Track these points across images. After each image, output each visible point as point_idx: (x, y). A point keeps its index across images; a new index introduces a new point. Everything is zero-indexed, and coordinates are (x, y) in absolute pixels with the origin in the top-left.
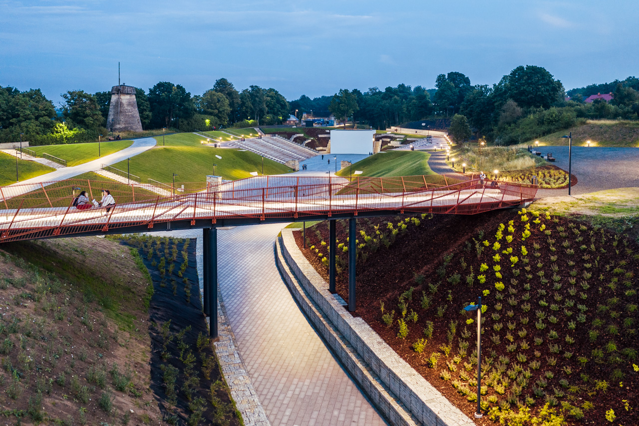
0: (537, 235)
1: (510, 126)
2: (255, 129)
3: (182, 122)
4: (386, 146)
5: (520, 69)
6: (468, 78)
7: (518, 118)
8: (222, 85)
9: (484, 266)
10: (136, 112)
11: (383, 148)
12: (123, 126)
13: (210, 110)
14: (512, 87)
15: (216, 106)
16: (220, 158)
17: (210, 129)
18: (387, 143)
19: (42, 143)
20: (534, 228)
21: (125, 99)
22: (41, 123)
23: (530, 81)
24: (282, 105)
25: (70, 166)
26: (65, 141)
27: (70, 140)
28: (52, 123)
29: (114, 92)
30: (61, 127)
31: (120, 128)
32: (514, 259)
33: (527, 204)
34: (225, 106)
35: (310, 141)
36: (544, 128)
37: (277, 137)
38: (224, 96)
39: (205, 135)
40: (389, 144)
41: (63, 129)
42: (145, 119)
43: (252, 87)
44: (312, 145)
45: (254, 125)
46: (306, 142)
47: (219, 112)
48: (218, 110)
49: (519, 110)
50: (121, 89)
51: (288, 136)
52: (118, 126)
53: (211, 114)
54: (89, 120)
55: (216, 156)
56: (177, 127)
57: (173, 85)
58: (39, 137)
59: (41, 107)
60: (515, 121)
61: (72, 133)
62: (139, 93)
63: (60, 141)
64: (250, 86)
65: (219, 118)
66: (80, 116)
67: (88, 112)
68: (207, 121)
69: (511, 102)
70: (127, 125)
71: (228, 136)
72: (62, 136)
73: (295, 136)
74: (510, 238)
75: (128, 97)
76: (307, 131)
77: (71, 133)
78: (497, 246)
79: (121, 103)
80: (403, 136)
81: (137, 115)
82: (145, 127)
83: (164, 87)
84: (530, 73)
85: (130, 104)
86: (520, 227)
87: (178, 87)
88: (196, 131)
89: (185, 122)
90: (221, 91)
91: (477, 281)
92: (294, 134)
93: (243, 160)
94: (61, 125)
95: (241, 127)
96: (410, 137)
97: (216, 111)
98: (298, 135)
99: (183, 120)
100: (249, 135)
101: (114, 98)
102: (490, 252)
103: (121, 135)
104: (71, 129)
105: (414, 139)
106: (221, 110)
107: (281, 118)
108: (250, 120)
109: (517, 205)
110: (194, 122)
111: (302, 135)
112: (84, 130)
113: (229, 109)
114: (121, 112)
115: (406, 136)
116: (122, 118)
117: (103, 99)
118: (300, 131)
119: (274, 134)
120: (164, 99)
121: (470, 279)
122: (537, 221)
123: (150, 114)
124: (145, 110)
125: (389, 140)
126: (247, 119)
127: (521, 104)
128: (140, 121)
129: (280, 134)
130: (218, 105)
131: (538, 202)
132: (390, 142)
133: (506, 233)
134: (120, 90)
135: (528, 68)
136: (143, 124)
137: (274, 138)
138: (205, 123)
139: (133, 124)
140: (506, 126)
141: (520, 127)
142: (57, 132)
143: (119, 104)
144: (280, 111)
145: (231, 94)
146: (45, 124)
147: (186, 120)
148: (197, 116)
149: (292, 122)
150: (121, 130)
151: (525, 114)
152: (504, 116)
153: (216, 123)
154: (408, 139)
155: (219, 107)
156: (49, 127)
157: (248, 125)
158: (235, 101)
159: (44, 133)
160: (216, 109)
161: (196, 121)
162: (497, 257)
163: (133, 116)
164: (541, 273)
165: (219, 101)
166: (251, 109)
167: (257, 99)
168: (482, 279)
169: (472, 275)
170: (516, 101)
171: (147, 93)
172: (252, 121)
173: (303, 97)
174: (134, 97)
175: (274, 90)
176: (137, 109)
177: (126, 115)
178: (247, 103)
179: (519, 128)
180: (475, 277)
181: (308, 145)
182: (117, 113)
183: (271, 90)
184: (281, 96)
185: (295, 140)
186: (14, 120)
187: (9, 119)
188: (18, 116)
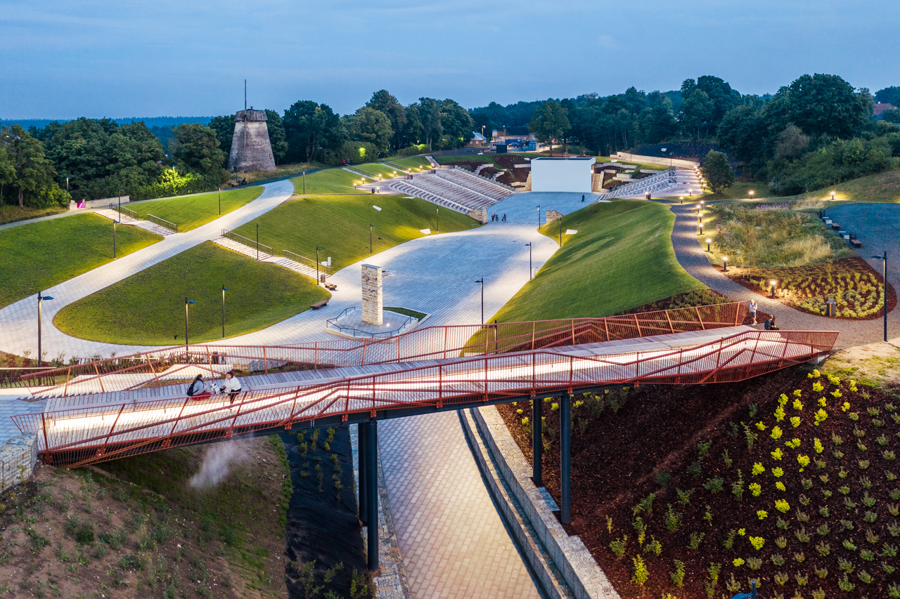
0: (838, 420)
1: (791, 162)
2: (427, 157)
3: (328, 153)
4: (610, 181)
5: (805, 79)
6: (727, 84)
7: (804, 151)
8: (382, 100)
9: (759, 468)
10: (266, 145)
11: (606, 183)
12: (251, 163)
13: (365, 134)
14: (794, 105)
15: (373, 129)
16: (379, 209)
17: (366, 160)
18: (611, 176)
19: (146, 197)
20: (833, 405)
21: (253, 127)
22: (145, 170)
23: (819, 97)
24: (463, 122)
25: (181, 231)
26: (175, 192)
27: (182, 190)
28: (159, 169)
29: (238, 119)
30: (170, 174)
31: (246, 167)
32: (804, 460)
33: (820, 359)
34: (385, 128)
35: (502, 173)
36: (843, 170)
37: (457, 170)
38: (385, 115)
39: (358, 171)
40: (614, 178)
41: (173, 176)
42: (279, 151)
43: (422, 99)
44: (505, 180)
45: (425, 151)
46: (498, 175)
47: (378, 136)
48: (376, 133)
49: (805, 139)
50: (248, 114)
51: (472, 167)
52: (243, 164)
53: (367, 139)
54: (206, 162)
55: (374, 207)
56: (322, 161)
57: (316, 105)
58: (142, 189)
59: (145, 147)
60: (797, 155)
61: (184, 180)
62: (271, 117)
63: (169, 193)
64: (420, 99)
65: (377, 144)
66: (194, 156)
67: (205, 151)
68: (362, 150)
69: (793, 130)
70: (255, 163)
71: (391, 171)
72: (171, 186)
73: (482, 167)
74: (796, 421)
75: (256, 125)
76: (497, 159)
77: (182, 181)
78: (777, 432)
79: (248, 133)
80: (634, 167)
81: (269, 148)
82: (279, 162)
83: (303, 108)
84: (821, 85)
85: (259, 134)
86: (811, 402)
87: (323, 107)
89: (333, 154)
90: (380, 108)
91: (748, 493)
92: (480, 164)
93: (411, 211)
94: (170, 171)
95: (408, 155)
96: (645, 167)
97: (374, 136)
98: (486, 166)
99: (330, 150)
100: (418, 167)
101: (239, 127)
102: (766, 443)
103: (248, 177)
104: (183, 175)
105: (650, 171)
106: (380, 133)
107: (462, 139)
108: (419, 144)
109: (806, 363)
110: (343, 153)
111: (491, 165)
112: (199, 176)
113: (391, 132)
114: (247, 145)
115: (639, 166)
116: (249, 153)
117: (224, 126)
118: (488, 159)
119: (452, 164)
120: (304, 124)
121: (738, 488)
122: (837, 394)
123: (286, 144)
124: (280, 139)
125: (614, 172)
126: (416, 144)
127: (807, 131)
128: (272, 156)
129: (461, 164)
130: (376, 128)
131: (838, 355)
132: (615, 175)
133: (790, 409)
134: (247, 116)
135: (817, 76)
136: (276, 157)
137: (453, 170)
138: (359, 153)
139: (263, 160)
140: (787, 162)
141: (807, 166)
142: (165, 181)
143: (244, 134)
144: (460, 130)
145: (393, 111)
146: (150, 171)
147: (334, 150)
148: (348, 144)
149: (477, 143)
150: (247, 170)
151: (813, 146)
152: (781, 149)
153: (374, 152)
154: (642, 171)
155: (378, 130)
156: (155, 174)
157: (417, 152)
158: (399, 120)
159: (149, 182)
160: (374, 132)
161: (346, 151)
162: (777, 454)
163: (263, 151)
164: (845, 490)
165: (377, 121)
166: (421, 129)
167: (429, 116)
168: (756, 488)
169: (741, 482)
170: (798, 124)
171: (282, 114)
172: (422, 145)
173: (493, 104)
174: (265, 124)
175: (452, 101)
176: (268, 141)
177: (254, 149)
178: (415, 123)
179: (805, 166)
180: (746, 487)
181: (500, 179)
182: (243, 147)
183: (448, 101)
184: (461, 108)
185: (482, 173)
186: (111, 167)
187: (104, 164)
188: (116, 160)
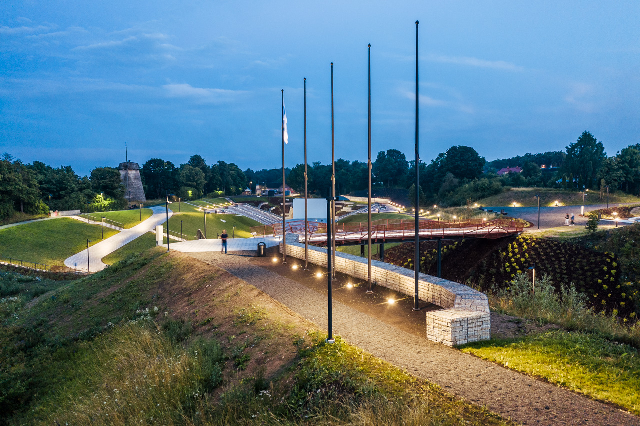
1: (450, 193)
2: (227, 199)
4: (339, 212)
5: (454, 148)
6: (404, 154)
7: (456, 187)
8: (197, 161)
10: (141, 185)
11: (337, 213)
12: (132, 196)
13: (189, 182)
14: (449, 163)
15: (194, 179)
16: (225, 221)
17: (193, 199)
18: (340, 209)
19: (89, 211)
21: (132, 174)
22: (85, 195)
23: (462, 158)
24: (242, 178)
25: (126, 228)
26: (104, 209)
27: (107, 208)
28: (93, 194)
29: (122, 168)
30: (100, 198)
31: (129, 199)
33: (519, 234)
34: (201, 179)
35: (274, 208)
36: (479, 194)
38: (201, 171)
39: (194, 204)
40: (342, 210)
41: (101, 200)
43: (219, 162)
44: (276, 212)
45: (222, 195)
46: (272, 209)
47: (198, 184)
48: (196, 182)
49: (456, 180)
50: (128, 165)
51: (256, 204)
52: (128, 197)
53: (192, 186)
55: (221, 220)
57: (165, 161)
60: (453, 189)
63: (100, 209)
64: (218, 162)
65: (198, 189)
66: (109, 188)
68: (190, 192)
69: (450, 175)
70: (134, 196)
71: (212, 205)
72: (101, 205)
73: (262, 205)
75: (134, 172)
77: (107, 203)
79: (129, 177)
80: (353, 203)
81: (142, 187)
82: (148, 197)
83: (156, 163)
84: (463, 151)
85: (136, 178)
87: (169, 163)
88: (186, 201)
90: (197, 166)
92: (261, 203)
93: (242, 223)
94: (100, 196)
95: (213, 197)
96: (359, 203)
97: (195, 183)
98: (264, 204)
101: (122, 173)
105: (363, 205)
106: (199, 182)
107: (241, 189)
108: (219, 190)
111: (267, 203)
113: (205, 182)
114: (129, 185)
115: (355, 203)
116: (131, 190)
118: (265, 199)
119: (244, 203)
120: (157, 173)
125: (341, 206)
126: (217, 190)
127: (457, 175)
128: (144, 192)
129: (249, 202)
130: (196, 178)
131: (525, 232)
132: (342, 208)
135: (460, 147)
137: (246, 206)
138: (189, 194)
139: (139, 195)
140: (447, 193)
141: (459, 194)
142: (97, 202)
143: (127, 178)
144: (240, 183)
145: (205, 169)
146: (88, 195)
147: (175, 191)
148: (183, 188)
149: (247, 193)
150: (131, 200)
151: (461, 184)
152: (446, 185)
153: (196, 194)
154: (358, 205)
155: (197, 180)
156: (91, 198)
157: (218, 196)
158: (208, 174)
159: (89, 202)
161: (182, 192)
163: (138, 188)
165: (197, 175)
166: (220, 180)
167: (225, 173)
170: (453, 173)
172: (221, 191)
173: (249, 170)
174: (139, 172)
175: (234, 165)
176: (141, 182)
177: (134, 187)
178: (217, 176)
179: (458, 194)
181: (274, 212)
184: (240, 170)
186: (62, 193)
187: (58, 191)
188: (66, 189)
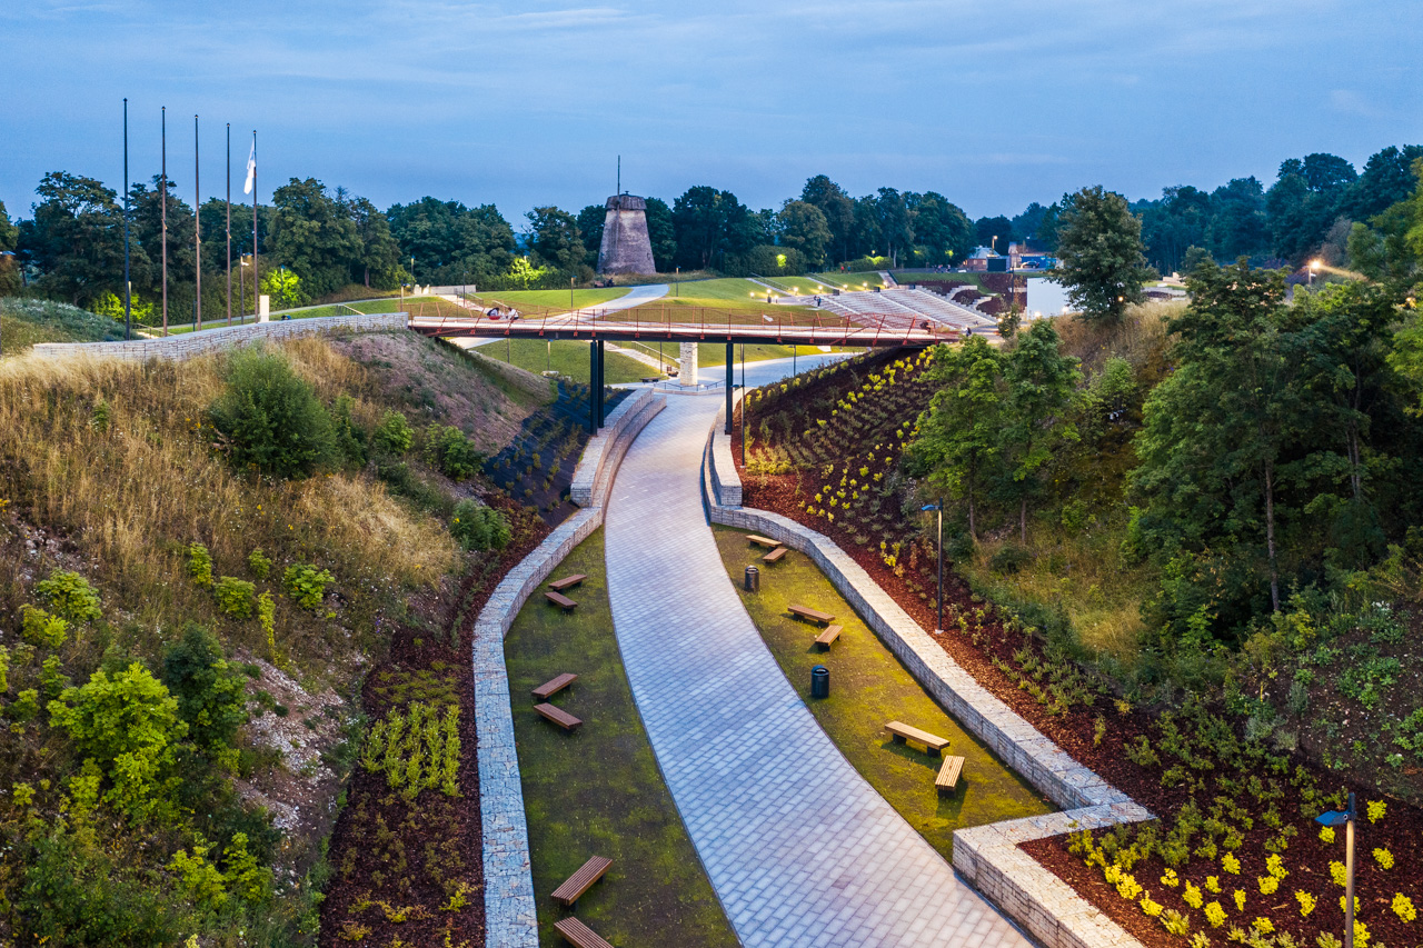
2: (881, 274)
3: (730, 259)
8: (819, 189)
10: (644, 241)
12: (624, 264)
13: (790, 237)
15: (802, 229)
16: (770, 320)
17: (786, 272)
19: (493, 288)
21: (627, 218)
24: (953, 227)
26: (527, 286)
27: (534, 285)
28: (508, 257)
29: (609, 207)
30: (521, 264)
31: (618, 269)
34: (818, 229)
35: (988, 299)
37: (919, 291)
38: (819, 211)
41: (524, 267)
42: (665, 252)
43: (882, 190)
44: (988, 308)
45: (883, 265)
46: (980, 301)
47: (808, 241)
48: (805, 236)
50: (622, 201)
51: (944, 288)
52: (614, 265)
53: (792, 244)
54: (563, 254)
56: (722, 269)
57: (717, 192)
58: (489, 279)
59: (494, 233)
61: (537, 272)
62: (653, 208)
63: (518, 286)
64: (879, 190)
65: (808, 252)
67: (563, 240)
68: (781, 258)
70: (629, 265)
71: (815, 286)
72: (522, 279)
73: (957, 290)
75: (631, 215)
76: (985, 279)
77: (535, 274)
79: (621, 225)
81: (647, 246)
82: (661, 266)
83: (700, 195)
85: (635, 227)
87: (725, 194)
88: (752, 276)
89: (737, 259)
90: (813, 202)
92: (957, 285)
94: (522, 260)
95: (854, 270)
97: (801, 239)
98: (965, 288)
99: (732, 254)
100: (860, 285)
101: (610, 217)
103: (616, 279)
104: (536, 268)
106: (810, 236)
107: (951, 253)
108: (874, 256)
110: (752, 260)
111: (974, 288)
112: (554, 269)
113: (828, 236)
114: (620, 240)
116: (621, 252)
117: (593, 218)
118: (970, 279)
119: (913, 285)
120: (698, 217)
123: (674, 244)
124: (666, 238)
126: (870, 255)
128: (651, 255)
129: (927, 284)
130: (806, 228)
134: (619, 203)
136: (656, 260)
137: (913, 291)
138: (776, 262)
139: (639, 262)
142: (515, 272)
143: (617, 226)
144: (947, 239)
145: (834, 206)
146: (498, 258)
148: (762, 248)
150: (619, 271)
153: (800, 262)
155: (809, 232)
156: (504, 264)
157: (872, 266)
158: (843, 219)
159: (498, 272)
160: (803, 235)
161: (757, 258)
163: (639, 249)
165: (808, 219)
166: (878, 235)
171: (671, 206)
172: (879, 258)
174: (643, 215)
175: (937, 195)
176: (646, 236)
177: (629, 245)
178: (868, 224)
181: (980, 306)
182: (613, 243)
185: (957, 298)
186: (456, 253)
187: (450, 251)
188: (463, 246)
